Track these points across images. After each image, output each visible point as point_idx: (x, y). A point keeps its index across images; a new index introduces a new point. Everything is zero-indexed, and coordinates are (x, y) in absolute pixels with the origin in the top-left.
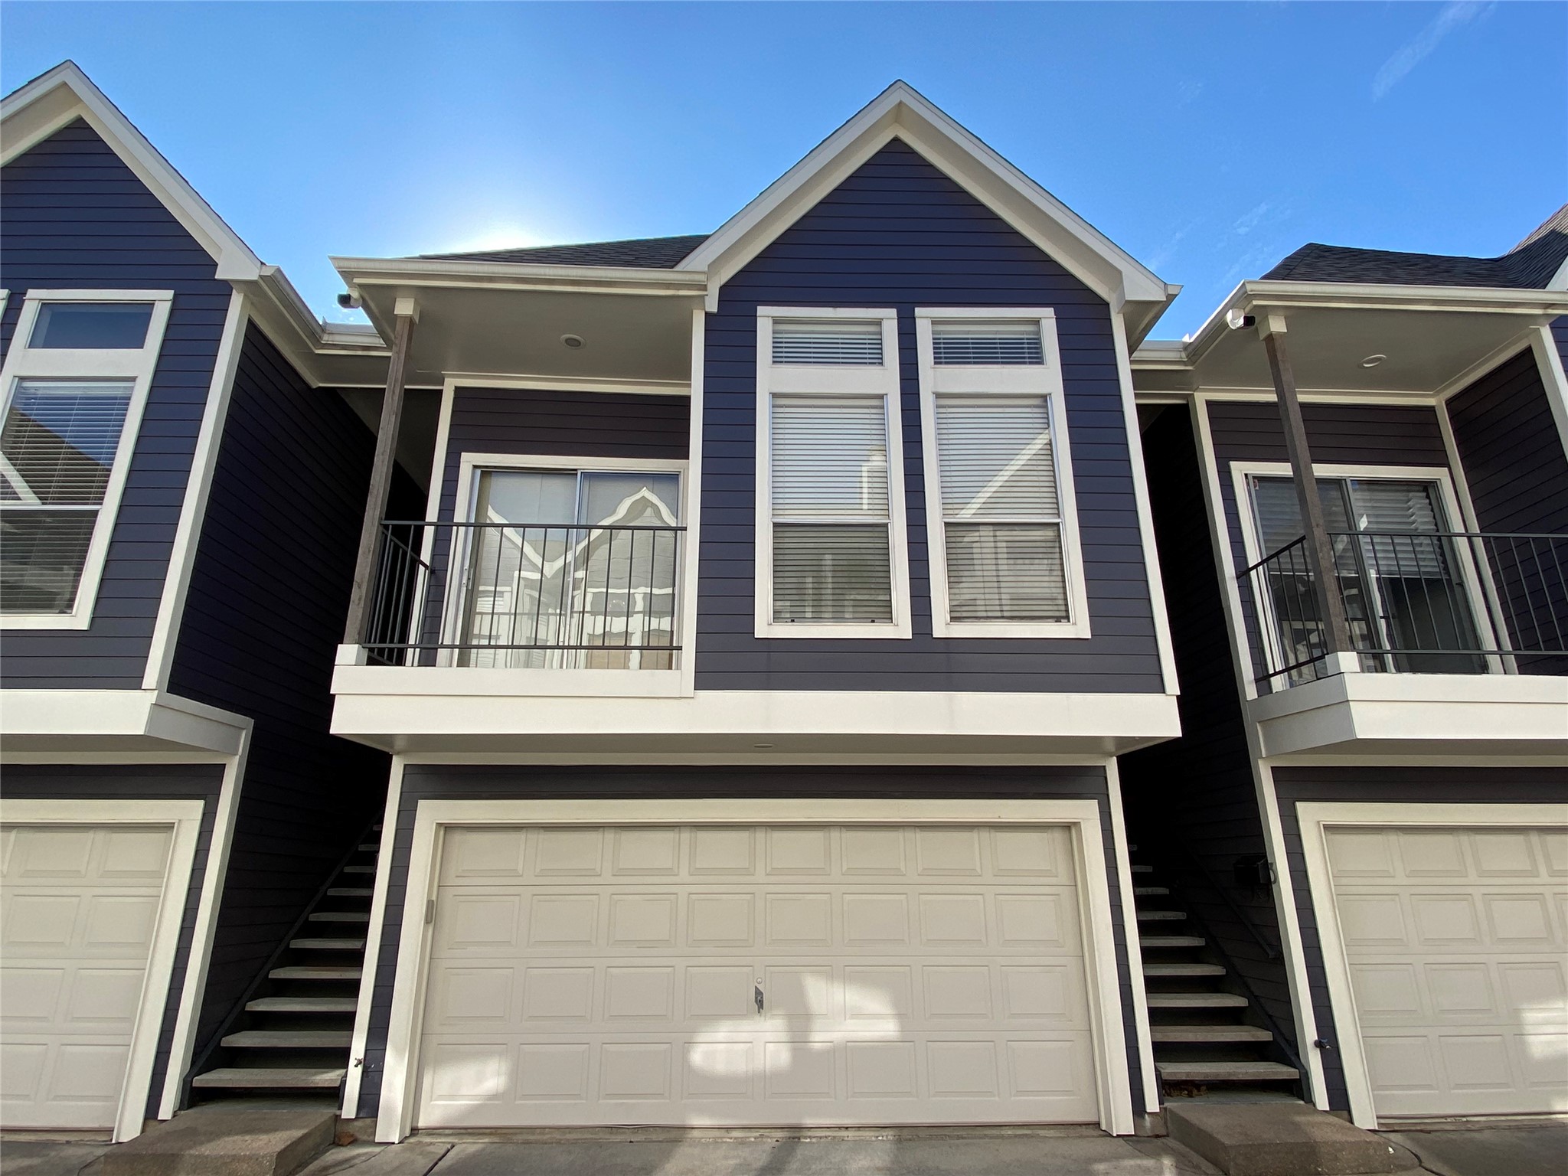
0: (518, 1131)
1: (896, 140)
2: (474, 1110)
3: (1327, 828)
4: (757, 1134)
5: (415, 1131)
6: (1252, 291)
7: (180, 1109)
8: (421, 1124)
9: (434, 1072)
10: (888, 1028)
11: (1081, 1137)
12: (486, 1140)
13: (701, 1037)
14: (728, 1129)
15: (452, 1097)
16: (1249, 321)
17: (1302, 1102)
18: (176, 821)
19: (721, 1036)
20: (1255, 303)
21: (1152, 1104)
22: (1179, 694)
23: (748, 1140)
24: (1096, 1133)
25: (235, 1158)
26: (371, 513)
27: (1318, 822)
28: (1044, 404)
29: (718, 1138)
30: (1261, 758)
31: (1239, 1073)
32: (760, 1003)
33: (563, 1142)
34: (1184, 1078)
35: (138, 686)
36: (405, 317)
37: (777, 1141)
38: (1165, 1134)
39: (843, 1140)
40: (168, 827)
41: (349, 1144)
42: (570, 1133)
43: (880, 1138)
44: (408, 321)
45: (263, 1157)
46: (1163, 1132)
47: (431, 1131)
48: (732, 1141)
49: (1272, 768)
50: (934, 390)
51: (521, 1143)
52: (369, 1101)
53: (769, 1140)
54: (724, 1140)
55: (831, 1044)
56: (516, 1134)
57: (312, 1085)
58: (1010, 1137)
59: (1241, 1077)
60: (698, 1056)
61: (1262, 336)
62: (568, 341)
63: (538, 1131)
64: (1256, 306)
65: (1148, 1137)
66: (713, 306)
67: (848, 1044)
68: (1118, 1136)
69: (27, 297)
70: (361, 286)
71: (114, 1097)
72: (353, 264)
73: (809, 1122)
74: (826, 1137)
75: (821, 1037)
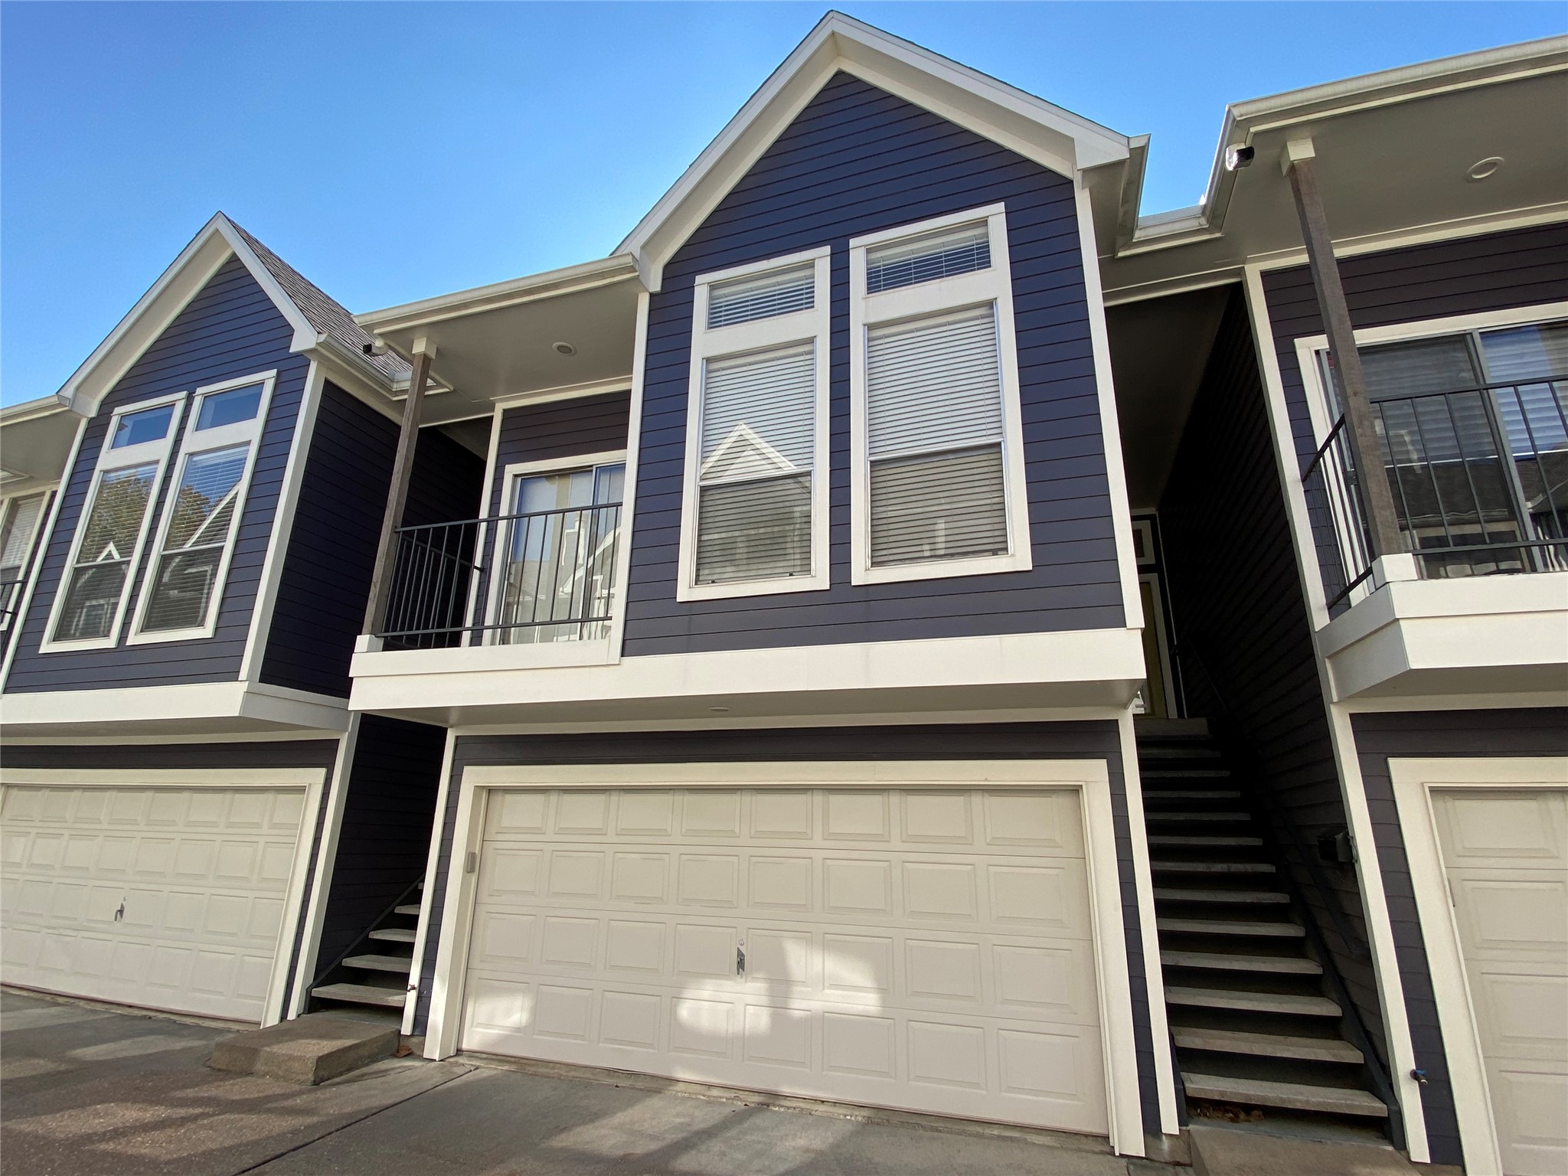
0: (534, 1062)
1: (840, 74)
2: (504, 1039)
3: (1434, 791)
4: (733, 1095)
5: (459, 1052)
6: (1241, 116)
7: (303, 1013)
8: (465, 1046)
9: (475, 1003)
10: (867, 1002)
11: (1079, 1150)
12: (506, 1068)
13: (688, 993)
14: (710, 1086)
15: (488, 1026)
16: (1246, 155)
17: (1390, 1148)
18: (307, 785)
19: (706, 994)
20: (1252, 130)
21: (1170, 1123)
22: (1144, 626)
23: (720, 1100)
24: (1098, 1148)
25: (291, 1058)
26: (387, 523)
27: (1422, 784)
28: (989, 312)
29: (693, 1094)
30: (1333, 703)
31: (1297, 1100)
32: (741, 964)
33: (562, 1078)
34: (1216, 1098)
35: (236, 680)
36: (419, 355)
37: (745, 1105)
38: (1188, 1162)
39: (810, 1114)
40: (301, 790)
41: (405, 1056)
42: (575, 1070)
43: (848, 1117)
44: (422, 357)
45: (308, 1059)
46: (1185, 1159)
47: (473, 1054)
48: (705, 1098)
49: (1352, 716)
50: (865, 322)
51: (531, 1074)
52: (421, 1022)
53: (739, 1103)
54: (698, 1096)
55: (809, 1013)
56: (532, 1065)
57: (385, 1004)
58: (992, 1138)
59: (1299, 1106)
60: (685, 1011)
61: (1285, 169)
62: (559, 348)
63: (551, 1065)
64: (1256, 134)
65: (1166, 1163)
66: (656, 286)
67: (826, 1014)
68: (1122, 1156)
69: (197, 393)
70: (381, 335)
71: (264, 997)
72: (368, 318)
73: (786, 1090)
74: (794, 1108)
75: (801, 1005)
